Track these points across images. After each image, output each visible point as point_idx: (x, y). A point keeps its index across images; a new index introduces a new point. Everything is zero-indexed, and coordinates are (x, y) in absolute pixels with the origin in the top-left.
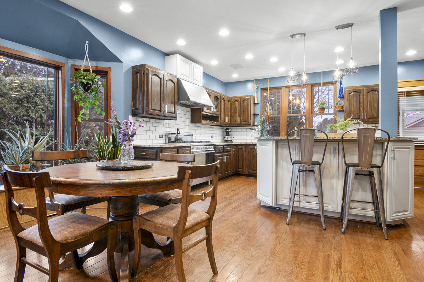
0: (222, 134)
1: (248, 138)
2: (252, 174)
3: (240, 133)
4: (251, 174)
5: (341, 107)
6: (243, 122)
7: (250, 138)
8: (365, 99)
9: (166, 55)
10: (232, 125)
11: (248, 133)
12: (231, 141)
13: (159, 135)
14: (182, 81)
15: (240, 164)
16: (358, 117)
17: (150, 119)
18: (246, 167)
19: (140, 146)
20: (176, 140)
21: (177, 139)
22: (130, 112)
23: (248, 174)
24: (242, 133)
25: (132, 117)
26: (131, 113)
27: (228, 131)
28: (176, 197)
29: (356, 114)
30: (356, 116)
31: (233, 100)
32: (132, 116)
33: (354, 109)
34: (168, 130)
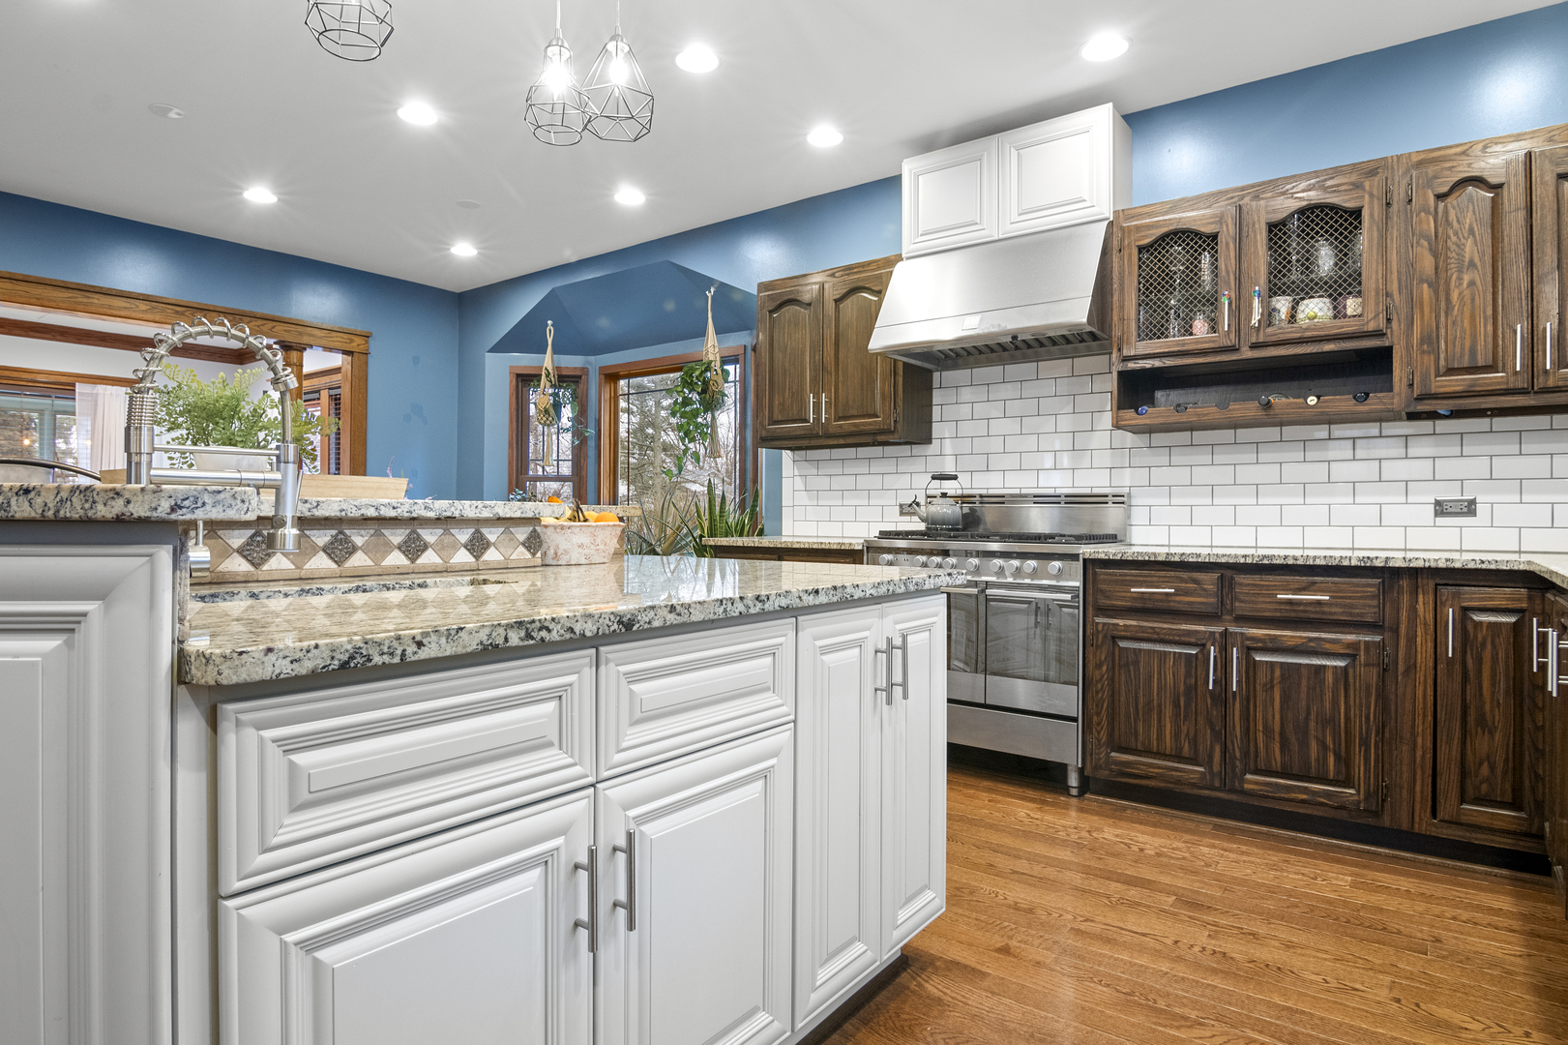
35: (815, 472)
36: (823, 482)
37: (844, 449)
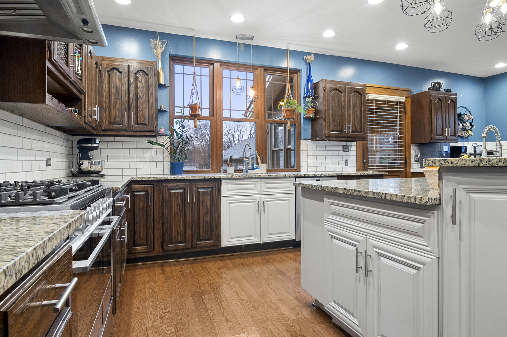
0: (70, 155)
1: (140, 165)
2: (174, 253)
3: (119, 152)
4: (170, 253)
5: (312, 112)
6: (137, 124)
7: (147, 165)
8: (347, 104)
10: (103, 131)
11: (140, 152)
12: (98, 172)
15: (140, 233)
16: (340, 130)
18: (156, 238)
23: (161, 254)
24: (126, 152)
27: (90, 145)
29: (338, 124)
30: (338, 127)
31: (107, 65)
33: (336, 116)
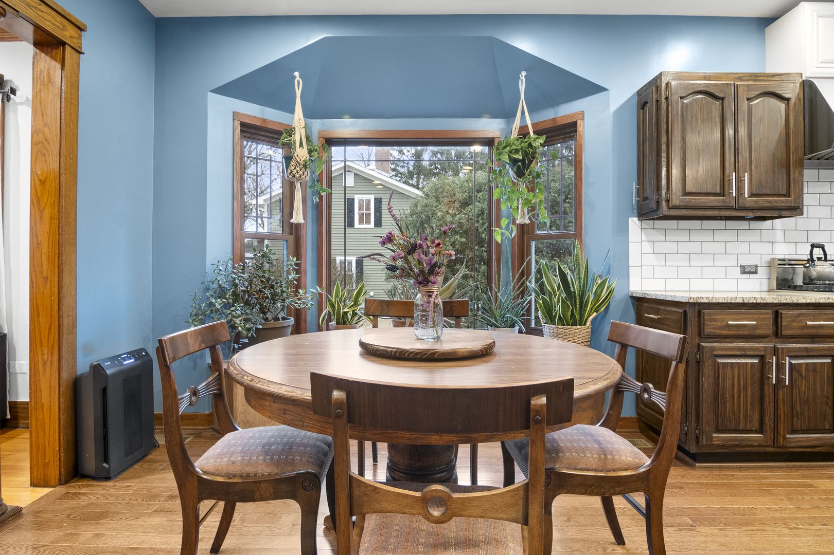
9: (765, 22)
13: (742, 267)
14: (819, 84)
17: (680, 222)
19: (648, 297)
20: (807, 281)
21: (811, 280)
22: (633, 209)
25: (638, 223)
26: (635, 212)
28: (581, 469)
32: (639, 220)
34: (783, 251)
35: (663, 238)
36: (671, 247)
37: (691, 221)
